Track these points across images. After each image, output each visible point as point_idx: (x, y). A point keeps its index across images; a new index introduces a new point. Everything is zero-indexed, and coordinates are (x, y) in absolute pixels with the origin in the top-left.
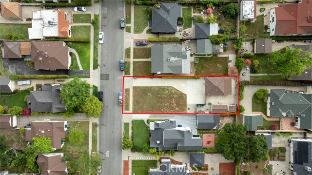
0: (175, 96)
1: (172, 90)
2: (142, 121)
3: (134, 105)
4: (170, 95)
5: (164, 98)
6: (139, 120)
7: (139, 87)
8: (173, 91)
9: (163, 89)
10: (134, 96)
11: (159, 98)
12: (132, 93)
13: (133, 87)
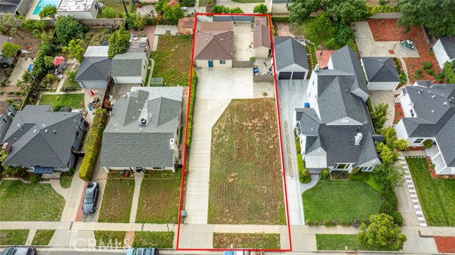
1: (220, 127)
2: (306, 196)
4: (232, 132)
6: (305, 204)
8: (223, 126)
9: (217, 148)
12: (227, 226)
13: (208, 223)
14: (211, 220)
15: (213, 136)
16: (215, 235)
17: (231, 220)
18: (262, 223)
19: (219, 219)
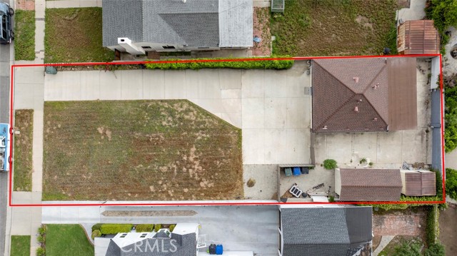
0: (199, 136)
1: (187, 112)
2: (77, 230)
3: (48, 170)
4: (178, 130)
5: (156, 145)
6: (67, 226)
7: (67, 103)
8: (191, 116)
9: (151, 109)
10: (47, 139)
11: (140, 143)
12: (42, 126)
13: (45, 102)
14: (48, 106)
15: (171, 102)
16: (31, 111)
17: (48, 131)
18: (44, 170)
19: (50, 115)
